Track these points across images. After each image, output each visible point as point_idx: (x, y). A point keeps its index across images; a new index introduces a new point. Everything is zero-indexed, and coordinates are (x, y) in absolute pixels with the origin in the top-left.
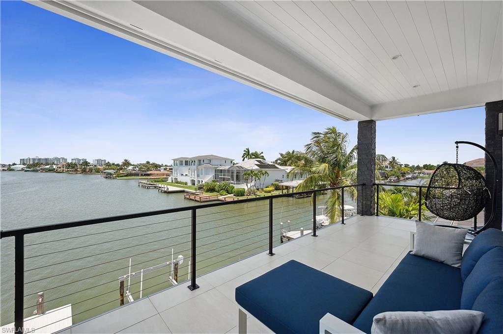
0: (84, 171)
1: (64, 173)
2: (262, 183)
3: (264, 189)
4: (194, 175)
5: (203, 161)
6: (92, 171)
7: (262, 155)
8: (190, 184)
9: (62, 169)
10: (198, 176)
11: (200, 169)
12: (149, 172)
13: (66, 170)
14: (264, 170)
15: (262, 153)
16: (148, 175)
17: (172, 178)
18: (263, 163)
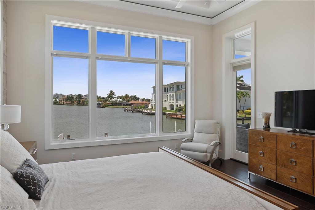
0: (79, 103)
1: (64, 105)
2: (242, 105)
3: (245, 111)
4: (173, 100)
5: (181, 86)
6: (84, 103)
7: (242, 79)
8: (169, 109)
9: (63, 102)
10: (177, 100)
11: (179, 94)
12: (130, 102)
13: (66, 102)
14: (244, 91)
15: (242, 77)
16: (130, 105)
17: (152, 104)
18: (243, 85)
